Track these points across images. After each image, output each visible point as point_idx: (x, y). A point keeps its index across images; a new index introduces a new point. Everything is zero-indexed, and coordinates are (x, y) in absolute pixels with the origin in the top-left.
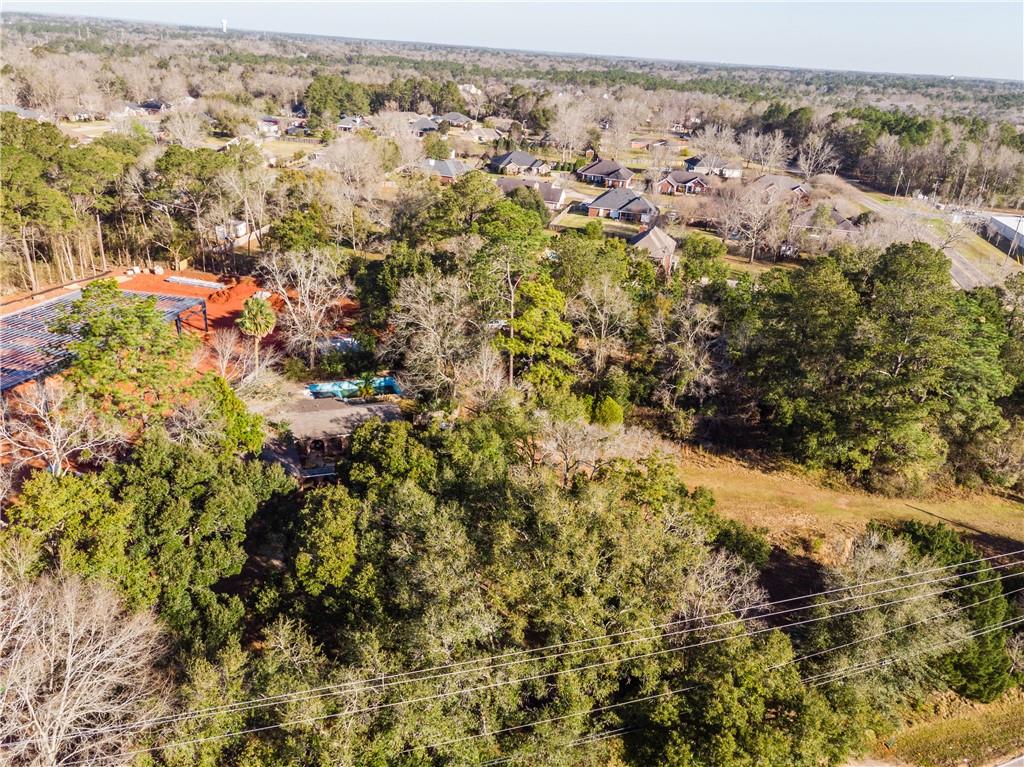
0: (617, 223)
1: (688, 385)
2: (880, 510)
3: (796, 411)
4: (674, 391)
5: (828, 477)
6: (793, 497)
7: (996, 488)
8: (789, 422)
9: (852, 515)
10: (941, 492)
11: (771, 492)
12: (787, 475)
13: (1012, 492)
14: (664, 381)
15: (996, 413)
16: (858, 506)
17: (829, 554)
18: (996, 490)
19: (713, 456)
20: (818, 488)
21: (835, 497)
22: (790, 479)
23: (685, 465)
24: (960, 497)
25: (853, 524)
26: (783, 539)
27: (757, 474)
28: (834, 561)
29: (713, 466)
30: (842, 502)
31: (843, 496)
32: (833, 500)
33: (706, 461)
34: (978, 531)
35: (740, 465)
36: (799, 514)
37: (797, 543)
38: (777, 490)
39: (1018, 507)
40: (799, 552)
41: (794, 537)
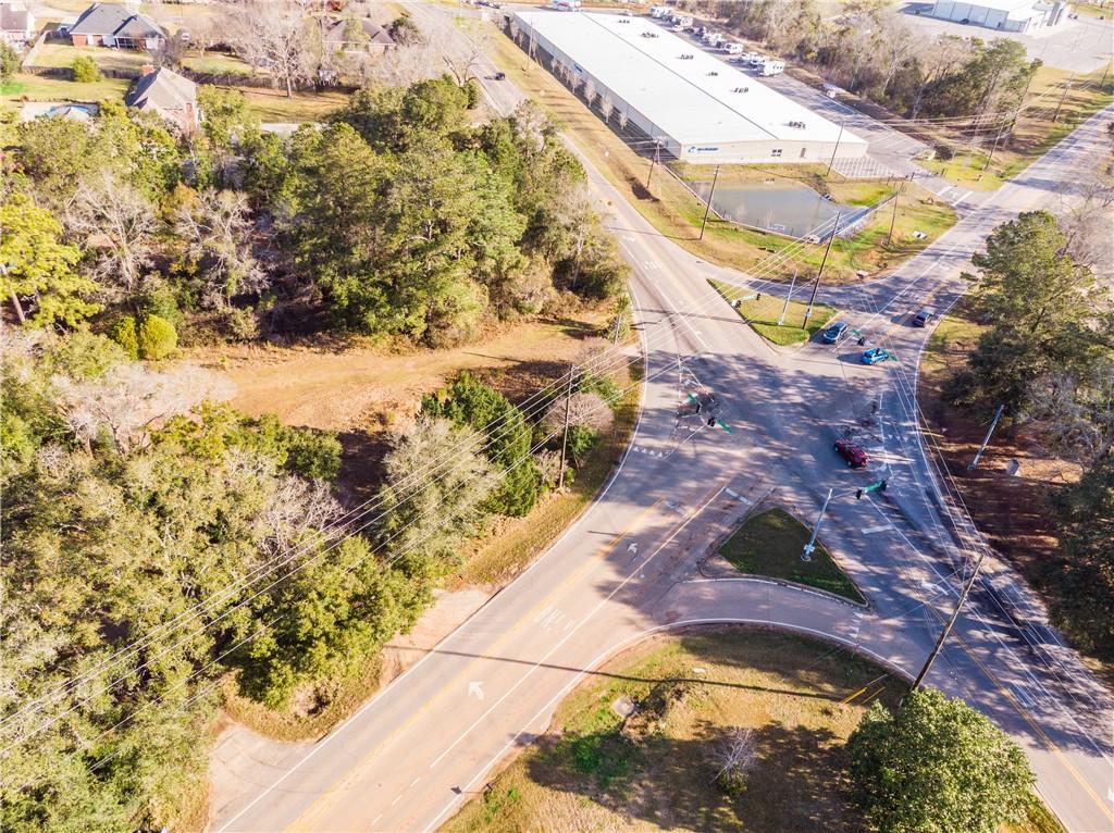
0: (118, 54)
1: (238, 282)
2: (442, 364)
3: (350, 291)
4: (225, 291)
5: (395, 343)
6: (367, 373)
7: (529, 316)
8: (346, 303)
9: (420, 376)
10: (489, 331)
11: (344, 373)
12: (357, 351)
13: (541, 317)
14: (210, 284)
15: (518, 252)
16: (423, 366)
17: (403, 421)
18: (529, 319)
19: (284, 350)
20: (387, 357)
21: (402, 362)
22: (360, 354)
23: (257, 368)
24: (503, 333)
25: (421, 385)
26: (362, 419)
27: (328, 358)
29: (285, 361)
30: (410, 366)
31: (410, 359)
32: (402, 365)
33: (278, 357)
34: (518, 361)
35: (311, 352)
36: (373, 389)
37: (374, 419)
38: (350, 369)
39: (546, 329)
40: (378, 427)
41: (371, 414)
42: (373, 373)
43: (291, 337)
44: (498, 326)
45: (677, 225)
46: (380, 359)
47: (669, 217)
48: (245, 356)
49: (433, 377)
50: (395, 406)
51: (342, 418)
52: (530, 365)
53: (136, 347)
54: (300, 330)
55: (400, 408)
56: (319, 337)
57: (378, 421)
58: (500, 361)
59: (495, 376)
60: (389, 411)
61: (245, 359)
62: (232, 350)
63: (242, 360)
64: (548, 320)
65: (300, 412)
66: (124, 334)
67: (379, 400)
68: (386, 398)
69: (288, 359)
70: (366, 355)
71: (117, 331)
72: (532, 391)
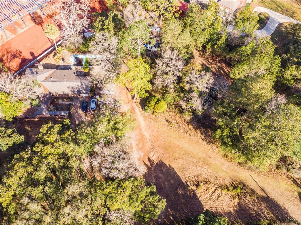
9: (225, 174)
11: (203, 154)
16: (230, 170)
17: (203, 192)
18: (289, 176)
19: (193, 130)
20: (221, 157)
21: (224, 163)
22: (214, 149)
23: (180, 132)
24: (272, 175)
25: (222, 179)
26: (192, 179)
27: (203, 143)
28: (202, 197)
29: (190, 135)
30: (225, 167)
31: (228, 163)
32: (223, 164)
33: (189, 132)
34: (267, 195)
35: (200, 137)
36: (206, 168)
37: (196, 183)
38: (206, 154)
39: (292, 186)
40: (194, 188)
41: (196, 179)
42: (211, 161)
43: (199, 126)
44: (273, 170)
46: (218, 156)
48: (181, 125)
49: (228, 178)
50: (206, 182)
51: (187, 174)
52: (270, 201)
53: (153, 107)
54: (204, 125)
55: (207, 185)
56: (208, 132)
57: (196, 185)
58: (259, 189)
59: (251, 195)
60: (202, 183)
61: (180, 126)
62: (180, 119)
63: (179, 126)
64: (296, 182)
65: (178, 162)
66: (152, 102)
67: (203, 175)
68: (207, 176)
69: (191, 135)
70: (216, 150)
71: (151, 100)
72: (259, 215)
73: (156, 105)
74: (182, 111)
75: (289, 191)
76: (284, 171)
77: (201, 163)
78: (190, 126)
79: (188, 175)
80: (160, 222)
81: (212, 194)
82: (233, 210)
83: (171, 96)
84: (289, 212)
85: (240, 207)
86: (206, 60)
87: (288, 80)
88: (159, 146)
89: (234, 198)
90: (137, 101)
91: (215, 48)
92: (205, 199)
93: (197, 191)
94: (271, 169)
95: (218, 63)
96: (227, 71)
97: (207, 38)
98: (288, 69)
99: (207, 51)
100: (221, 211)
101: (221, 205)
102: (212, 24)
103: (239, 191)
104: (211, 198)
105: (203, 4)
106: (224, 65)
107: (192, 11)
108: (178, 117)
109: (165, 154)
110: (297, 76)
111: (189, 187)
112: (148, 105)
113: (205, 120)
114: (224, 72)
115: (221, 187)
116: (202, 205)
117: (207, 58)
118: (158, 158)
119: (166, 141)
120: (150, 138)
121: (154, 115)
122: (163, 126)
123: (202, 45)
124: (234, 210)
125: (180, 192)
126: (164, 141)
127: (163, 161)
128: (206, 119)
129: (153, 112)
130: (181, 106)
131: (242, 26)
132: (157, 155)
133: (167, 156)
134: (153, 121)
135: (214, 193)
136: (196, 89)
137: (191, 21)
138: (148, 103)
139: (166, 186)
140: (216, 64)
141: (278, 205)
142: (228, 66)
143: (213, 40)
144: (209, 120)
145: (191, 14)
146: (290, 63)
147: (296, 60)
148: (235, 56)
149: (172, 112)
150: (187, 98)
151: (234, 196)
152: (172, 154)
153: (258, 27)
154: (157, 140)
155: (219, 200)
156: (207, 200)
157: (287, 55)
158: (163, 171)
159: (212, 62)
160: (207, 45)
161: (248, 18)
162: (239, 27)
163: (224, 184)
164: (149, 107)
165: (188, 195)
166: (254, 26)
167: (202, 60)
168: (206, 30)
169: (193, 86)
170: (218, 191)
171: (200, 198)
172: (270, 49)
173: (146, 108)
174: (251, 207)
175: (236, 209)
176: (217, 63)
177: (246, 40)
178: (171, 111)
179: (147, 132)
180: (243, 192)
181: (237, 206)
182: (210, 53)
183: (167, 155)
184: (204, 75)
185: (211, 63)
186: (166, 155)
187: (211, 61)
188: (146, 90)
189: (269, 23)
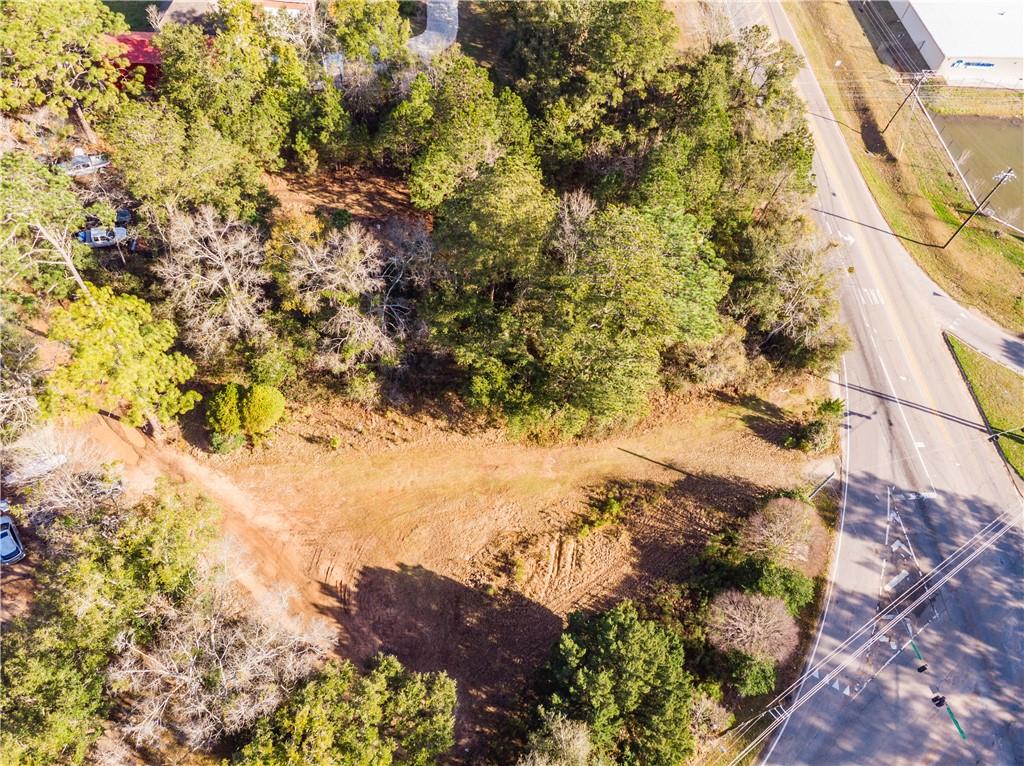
6: (497, 474)
9: (559, 487)
11: (471, 472)
13: (718, 389)
16: (565, 468)
17: (532, 576)
18: (703, 392)
19: (405, 419)
20: (524, 447)
21: (541, 459)
22: (493, 438)
23: (372, 449)
24: (668, 414)
25: (559, 506)
26: (484, 562)
27: (456, 440)
28: (537, 589)
29: (405, 440)
30: (548, 466)
31: (550, 453)
32: (539, 465)
33: (397, 432)
34: (683, 472)
35: (437, 427)
36: (502, 506)
37: (499, 564)
38: (479, 466)
39: (722, 412)
40: (502, 581)
41: (496, 553)
42: (504, 475)
44: (662, 401)
45: (914, 214)
46: (515, 449)
47: (906, 194)
48: (360, 428)
49: (574, 493)
50: (525, 543)
51: (461, 556)
52: (697, 482)
53: (238, 423)
54: (428, 388)
55: (531, 550)
56: (449, 401)
57: (503, 569)
58: (660, 469)
59: (650, 501)
60: (518, 553)
61: (360, 432)
62: (347, 412)
63: (356, 433)
64: (726, 395)
65: (416, 539)
66: (225, 410)
67: (508, 529)
68: (517, 525)
69: (409, 438)
70: (500, 439)
71: (218, 405)
72: (694, 535)
73: (245, 410)
74: (337, 384)
75: (722, 428)
76: (686, 386)
77: (482, 499)
78: (391, 415)
79: (467, 558)
80: (467, 745)
81: (559, 563)
82: (630, 568)
83: (276, 358)
84: (752, 480)
85: (642, 548)
86: (317, 191)
87: (566, 146)
88: (333, 530)
89: (616, 534)
90: (172, 436)
91: (325, 141)
92: (549, 591)
93: (516, 583)
94: (657, 400)
95: (360, 184)
96: (400, 197)
97: (281, 124)
98: (552, 116)
99: (306, 160)
100: (605, 592)
101: (595, 576)
102: (273, 73)
103: (616, 508)
104: (562, 575)
105: (202, 15)
106: (381, 182)
107: (180, 55)
108: (338, 410)
109: (365, 540)
110: (582, 126)
111: (490, 587)
112: (217, 426)
113: (421, 370)
114: (392, 201)
115: (570, 530)
116: (551, 612)
117: (316, 185)
118: (350, 566)
119: (345, 503)
120: (287, 526)
121: (258, 448)
122: (307, 464)
123: (280, 150)
124: (633, 565)
125: (471, 620)
126: (337, 506)
127: (371, 565)
128: (422, 365)
129: (249, 438)
130: (327, 372)
131: (363, 44)
132: (342, 560)
133: (374, 545)
134: (265, 468)
135: (562, 558)
136: (339, 295)
137: (196, 88)
138: (211, 420)
139: (423, 631)
140: (357, 191)
141: (719, 479)
142: (393, 181)
143: (303, 119)
144: (431, 366)
145: (183, 67)
146: (547, 96)
147: (556, 83)
148: (395, 141)
149: (309, 404)
150: (328, 336)
151: (614, 529)
152: (384, 528)
153: (409, 29)
154: (315, 518)
155: (584, 568)
156: (556, 589)
157: (528, 79)
158: (387, 596)
159: (341, 190)
160: (294, 143)
161: (366, 14)
162: (358, 49)
163: (572, 516)
164: (223, 431)
165: (498, 612)
166: (399, 31)
167: (308, 197)
168: (265, 99)
169: (328, 290)
170: (570, 545)
171: (535, 599)
172: (478, 80)
173: (217, 438)
174: (666, 527)
175: (634, 560)
176: (355, 184)
177: (399, 79)
178: (306, 404)
179: (265, 513)
180: (627, 506)
181: (635, 549)
182: (316, 164)
183: (374, 542)
184: (341, 240)
185: (339, 192)
186: (369, 545)
187: (336, 188)
188: (179, 383)
189: (432, 5)
